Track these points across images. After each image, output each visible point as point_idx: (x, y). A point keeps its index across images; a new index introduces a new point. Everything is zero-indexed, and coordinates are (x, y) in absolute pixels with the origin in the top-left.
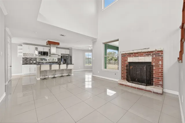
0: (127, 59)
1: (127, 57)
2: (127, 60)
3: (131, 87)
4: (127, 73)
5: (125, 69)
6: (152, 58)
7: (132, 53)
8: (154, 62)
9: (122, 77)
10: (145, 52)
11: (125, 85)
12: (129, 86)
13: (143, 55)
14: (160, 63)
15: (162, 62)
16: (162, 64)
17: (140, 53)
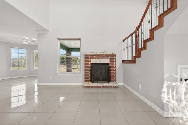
0: (91, 60)
1: (91, 59)
2: (91, 62)
3: (97, 87)
4: (90, 74)
5: (88, 71)
6: (110, 60)
7: (95, 55)
8: (111, 63)
9: (85, 79)
10: (105, 55)
11: (92, 87)
12: (95, 87)
13: (104, 57)
14: (114, 64)
15: (115, 63)
16: (116, 65)
17: (102, 55)
